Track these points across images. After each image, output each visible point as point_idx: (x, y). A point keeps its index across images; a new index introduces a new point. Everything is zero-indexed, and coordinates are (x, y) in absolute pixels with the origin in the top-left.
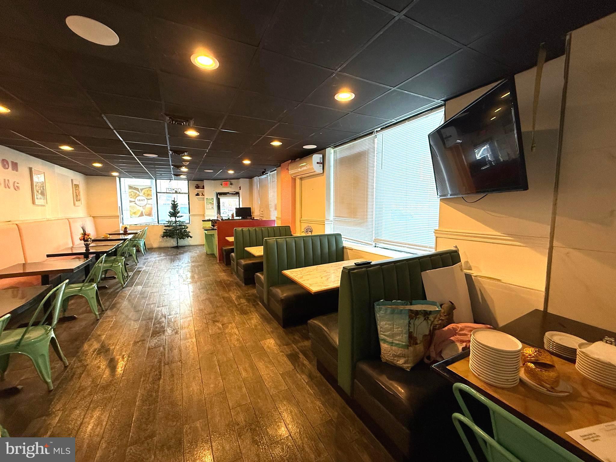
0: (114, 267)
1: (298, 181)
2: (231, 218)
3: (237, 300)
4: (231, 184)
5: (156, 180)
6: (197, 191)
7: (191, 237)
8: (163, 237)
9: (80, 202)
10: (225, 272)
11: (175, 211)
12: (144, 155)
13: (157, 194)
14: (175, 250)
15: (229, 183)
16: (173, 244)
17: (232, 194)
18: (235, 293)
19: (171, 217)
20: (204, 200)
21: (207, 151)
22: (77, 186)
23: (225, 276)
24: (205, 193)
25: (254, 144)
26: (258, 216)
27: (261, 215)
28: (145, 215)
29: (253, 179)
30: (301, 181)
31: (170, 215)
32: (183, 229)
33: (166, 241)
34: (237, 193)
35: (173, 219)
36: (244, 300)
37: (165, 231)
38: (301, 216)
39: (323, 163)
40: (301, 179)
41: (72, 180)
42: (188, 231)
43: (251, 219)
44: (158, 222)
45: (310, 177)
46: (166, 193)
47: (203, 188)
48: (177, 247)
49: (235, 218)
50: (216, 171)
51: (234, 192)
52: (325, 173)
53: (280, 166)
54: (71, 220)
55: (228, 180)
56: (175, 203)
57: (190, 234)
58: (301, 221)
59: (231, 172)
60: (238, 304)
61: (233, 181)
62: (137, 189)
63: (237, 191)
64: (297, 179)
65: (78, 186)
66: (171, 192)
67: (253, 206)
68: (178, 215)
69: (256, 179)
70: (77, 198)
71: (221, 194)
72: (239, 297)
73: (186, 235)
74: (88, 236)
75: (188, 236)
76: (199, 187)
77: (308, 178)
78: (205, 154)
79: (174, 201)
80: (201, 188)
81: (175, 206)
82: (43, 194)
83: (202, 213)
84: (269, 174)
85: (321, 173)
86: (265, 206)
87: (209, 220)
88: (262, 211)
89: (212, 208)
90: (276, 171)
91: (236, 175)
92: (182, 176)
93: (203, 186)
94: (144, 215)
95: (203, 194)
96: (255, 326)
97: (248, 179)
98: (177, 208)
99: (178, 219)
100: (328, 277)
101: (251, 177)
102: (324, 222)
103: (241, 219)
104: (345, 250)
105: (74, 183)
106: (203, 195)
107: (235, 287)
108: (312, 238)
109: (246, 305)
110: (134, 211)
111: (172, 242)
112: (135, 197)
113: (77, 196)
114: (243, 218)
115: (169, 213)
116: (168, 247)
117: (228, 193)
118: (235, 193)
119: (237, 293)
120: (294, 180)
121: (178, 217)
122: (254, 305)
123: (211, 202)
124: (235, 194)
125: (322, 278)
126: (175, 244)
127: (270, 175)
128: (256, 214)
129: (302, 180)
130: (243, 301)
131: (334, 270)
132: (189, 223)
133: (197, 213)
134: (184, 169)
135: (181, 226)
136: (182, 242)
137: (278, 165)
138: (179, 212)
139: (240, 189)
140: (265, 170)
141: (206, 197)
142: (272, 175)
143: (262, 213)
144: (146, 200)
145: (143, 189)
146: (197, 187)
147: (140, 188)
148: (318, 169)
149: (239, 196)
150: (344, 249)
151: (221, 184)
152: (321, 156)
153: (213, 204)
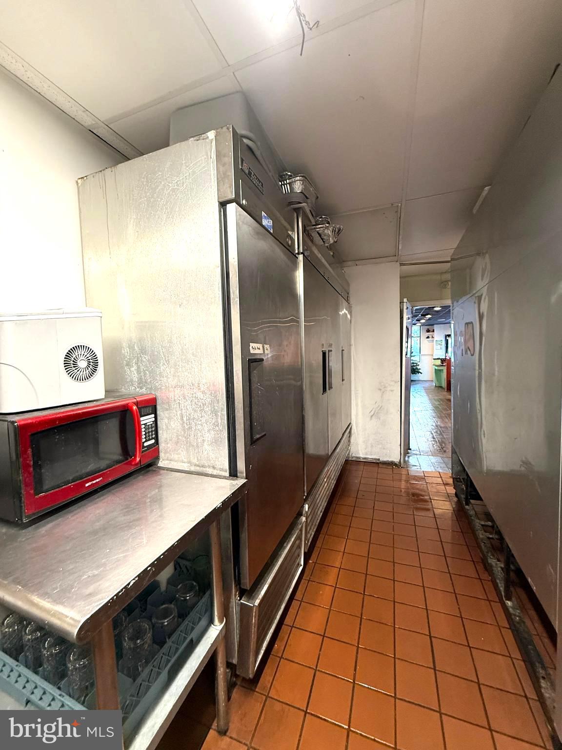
106: (433, 337)
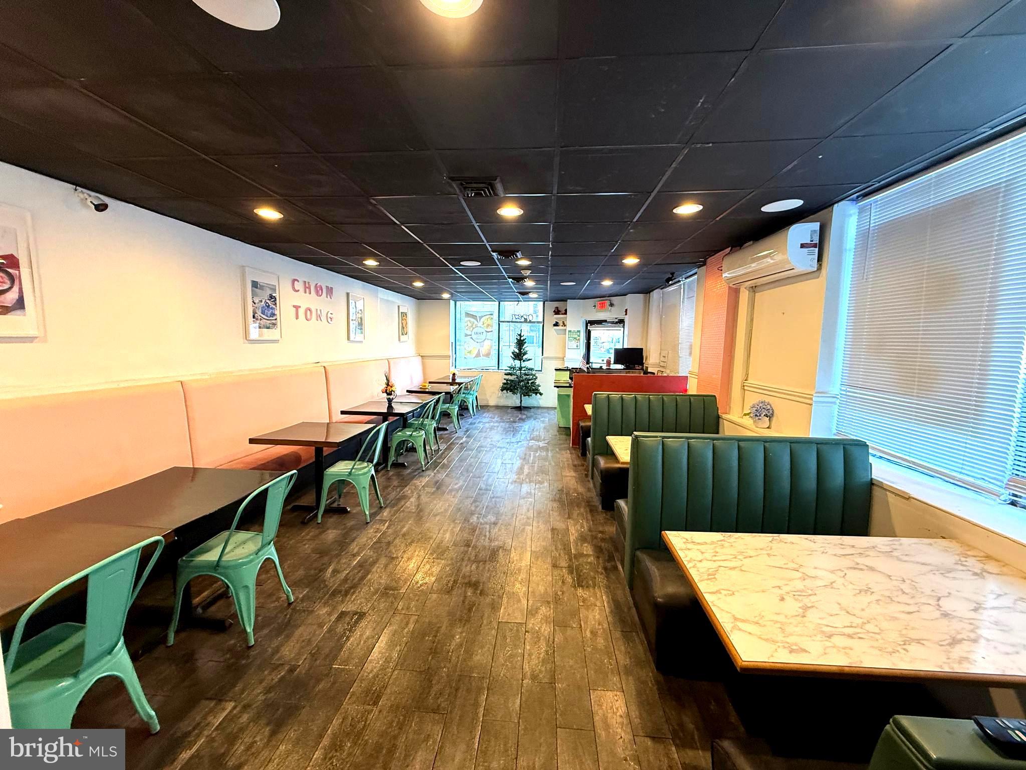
0: (414, 437)
1: (744, 296)
2: (605, 367)
3: (577, 545)
4: (612, 305)
5: (499, 303)
6: (556, 318)
7: (541, 394)
8: (502, 390)
9: (406, 336)
10: (575, 471)
11: (520, 349)
12: (461, 263)
13: (499, 324)
14: (516, 412)
15: (608, 303)
16: (515, 402)
17: (613, 323)
18: (578, 527)
19: (514, 359)
20: (565, 334)
21: (551, 246)
22: (404, 315)
23: (574, 479)
24: (568, 323)
25: (635, 220)
26: (654, 365)
27: (662, 364)
28: (483, 356)
29: (651, 293)
30: (752, 294)
31: (513, 356)
32: (530, 380)
33: (507, 396)
34: (621, 321)
35: (517, 363)
36: (589, 547)
37: (505, 381)
38: (747, 375)
39: (820, 245)
40: (754, 289)
41: (399, 307)
42: (537, 384)
43: (642, 369)
44: (498, 367)
45: (777, 283)
46: (512, 322)
47: (566, 313)
48: (519, 408)
49: (614, 366)
50: (580, 282)
51: (616, 318)
52: (824, 271)
53: (704, 264)
54: (392, 362)
55: (605, 298)
56: (522, 339)
57: (540, 388)
58: (746, 388)
59: (607, 283)
60: (575, 555)
61: (615, 300)
62: (474, 317)
63: (621, 317)
64: (742, 289)
65: (406, 315)
66: (518, 320)
67: (648, 345)
68: (524, 357)
69: (656, 294)
70: (403, 330)
71: (592, 323)
72: (583, 539)
73: (533, 390)
74: (391, 387)
75: (536, 392)
76: (560, 311)
77: (773, 285)
78: (550, 253)
79: (520, 335)
80: (562, 314)
81: (520, 343)
82: (361, 324)
83: (561, 356)
84: (682, 282)
85: (814, 272)
86: (670, 346)
87: (567, 370)
88: (665, 357)
89: (577, 346)
90: (696, 277)
91: (617, 289)
92: (532, 295)
93: (566, 310)
94: (481, 355)
95: (564, 324)
96: (592, 632)
97: (641, 296)
98: (524, 347)
99: (523, 364)
100: (807, 601)
101: (647, 291)
102: (811, 399)
103: (624, 369)
104: (876, 492)
105: (401, 311)
107: (582, 510)
108: (767, 445)
109: (590, 563)
110: (469, 350)
111: (513, 400)
112: (472, 328)
113: (403, 328)
114: (628, 368)
115: (513, 353)
116: (508, 407)
117: (605, 321)
118: (617, 320)
119: (582, 527)
120: (734, 293)
121: (524, 361)
122: (605, 569)
123: (576, 336)
124: (617, 323)
125: (782, 599)
126: (517, 403)
127: (684, 284)
128: (652, 362)
129: (754, 292)
130: (588, 549)
131: (832, 572)
132: (541, 371)
133: (553, 356)
134: (529, 283)
135: (527, 375)
136: (528, 401)
137: (701, 262)
138: (525, 354)
139: (626, 314)
140: (673, 274)
141: (568, 328)
142: (690, 284)
143: (662, 359)
144: (485, 333)
145: (482, 317)
146: (557, 312)
147: (478, 315)
148: (805, 261)
149: (624, 327)
150: (875, 487)
151: (595, 306)
152: (816, 226)
153: (579, 340)
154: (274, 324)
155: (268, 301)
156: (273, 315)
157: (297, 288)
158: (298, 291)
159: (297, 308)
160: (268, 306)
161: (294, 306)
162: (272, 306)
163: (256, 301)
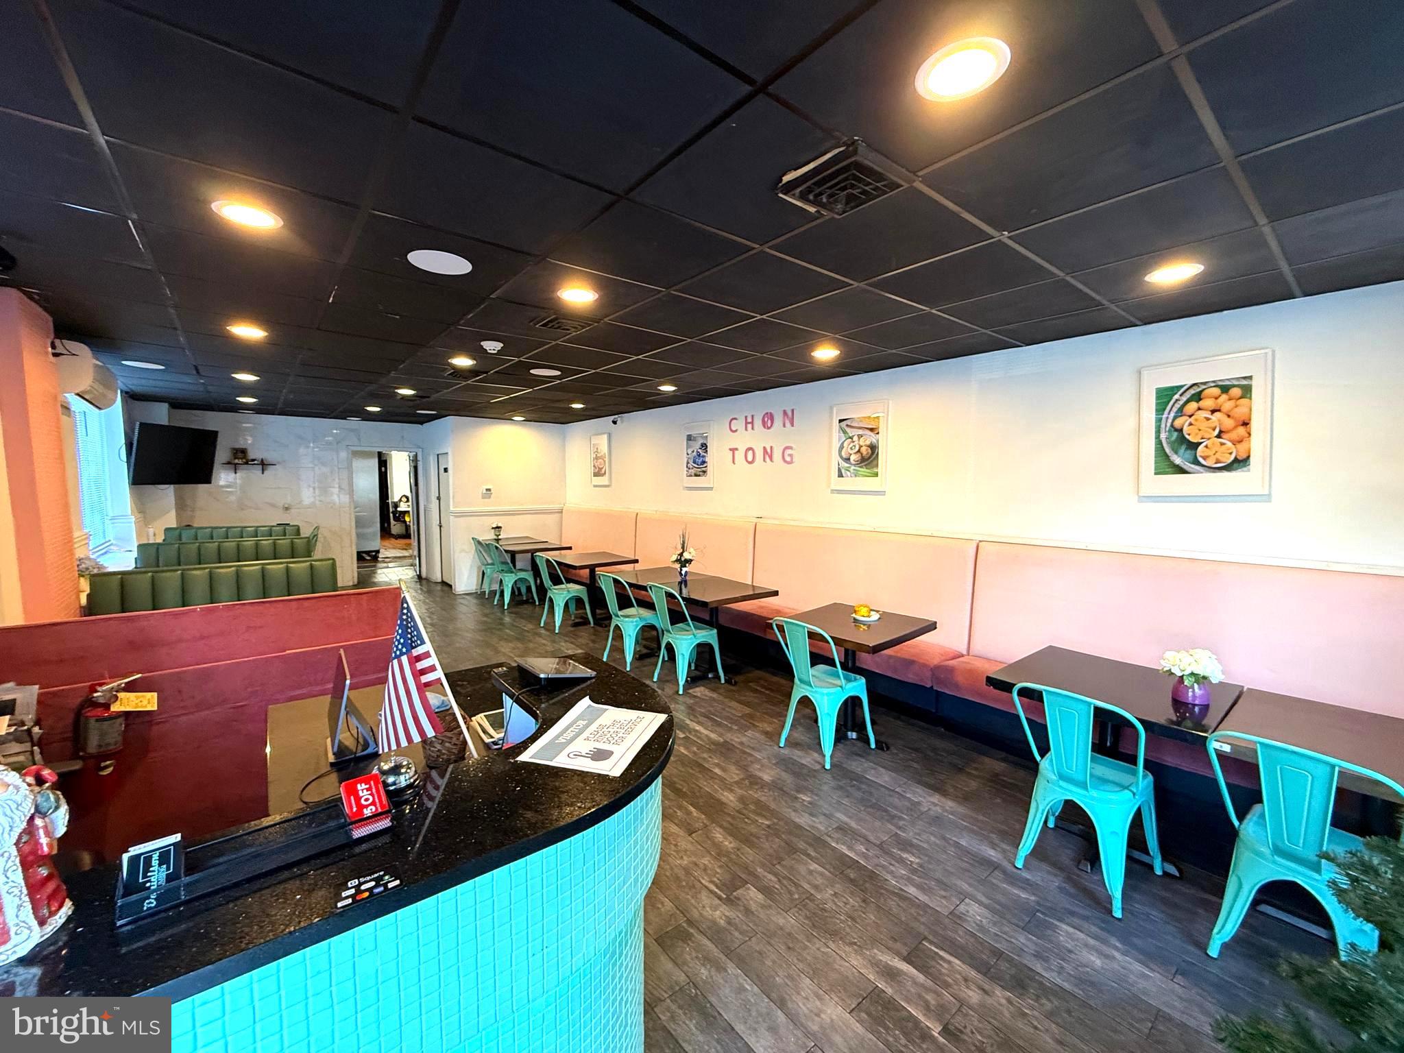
154: (704, 472)
155: (699, 450)
156: (704, 462)
157: (734, 429)
158: (736, 431)
159: (733, 450)
160: (699, 455)
161: (730, 450)
162: (702, 454)
163: (690, 452)
